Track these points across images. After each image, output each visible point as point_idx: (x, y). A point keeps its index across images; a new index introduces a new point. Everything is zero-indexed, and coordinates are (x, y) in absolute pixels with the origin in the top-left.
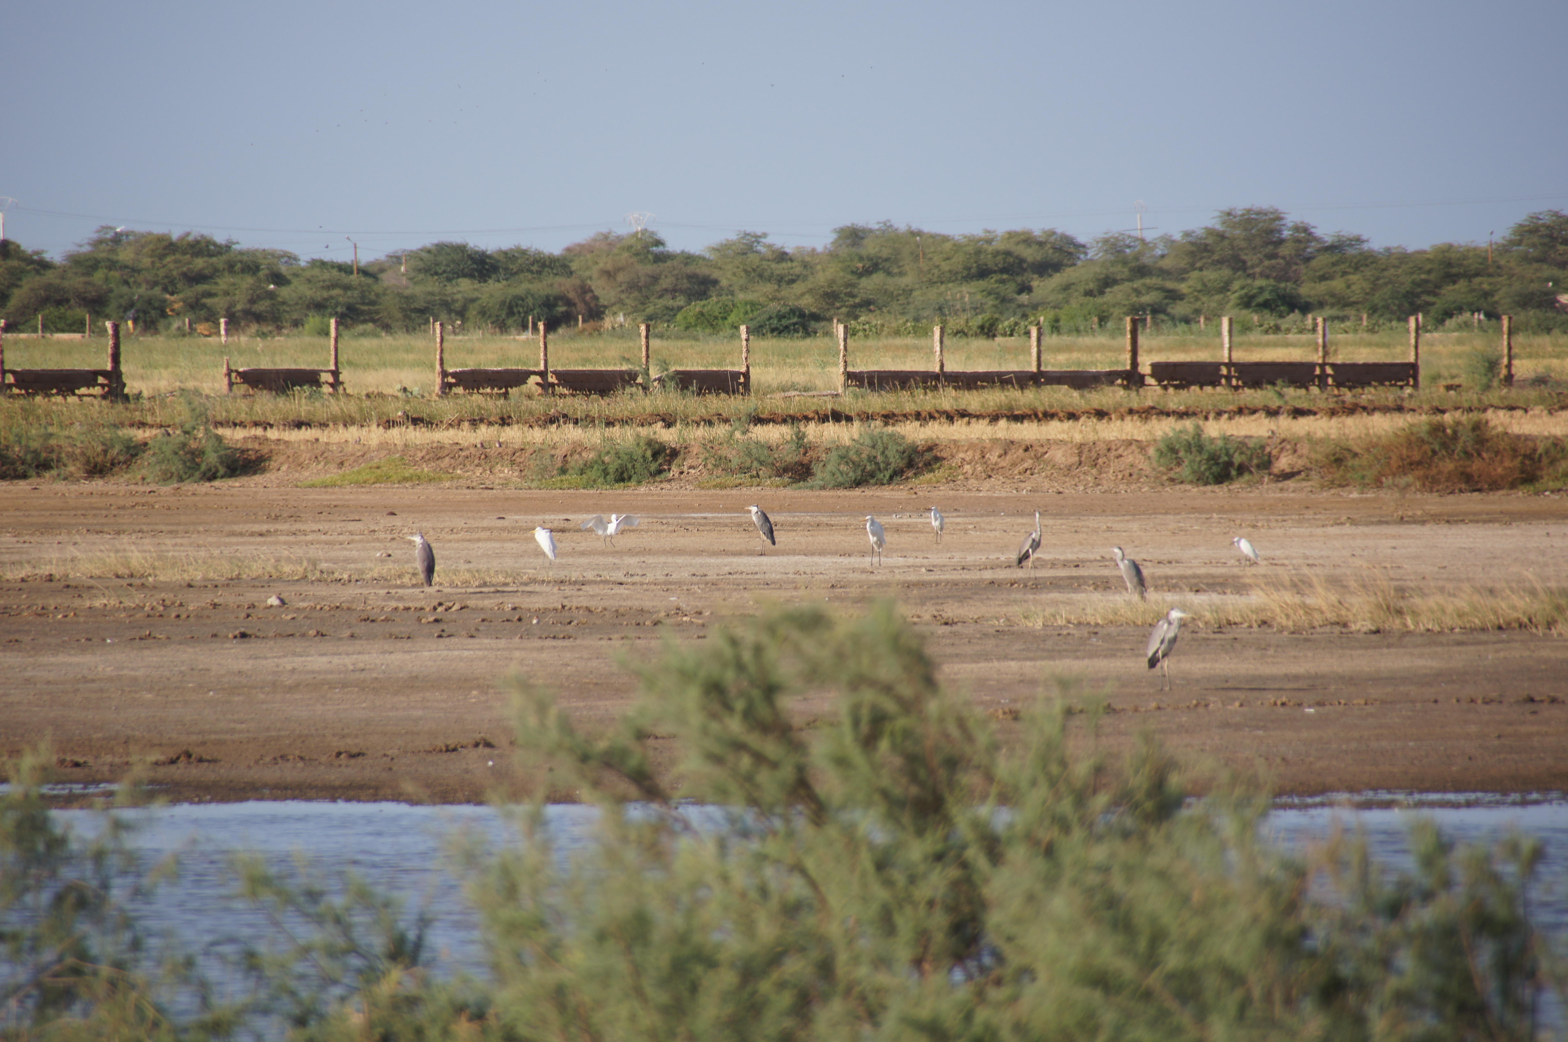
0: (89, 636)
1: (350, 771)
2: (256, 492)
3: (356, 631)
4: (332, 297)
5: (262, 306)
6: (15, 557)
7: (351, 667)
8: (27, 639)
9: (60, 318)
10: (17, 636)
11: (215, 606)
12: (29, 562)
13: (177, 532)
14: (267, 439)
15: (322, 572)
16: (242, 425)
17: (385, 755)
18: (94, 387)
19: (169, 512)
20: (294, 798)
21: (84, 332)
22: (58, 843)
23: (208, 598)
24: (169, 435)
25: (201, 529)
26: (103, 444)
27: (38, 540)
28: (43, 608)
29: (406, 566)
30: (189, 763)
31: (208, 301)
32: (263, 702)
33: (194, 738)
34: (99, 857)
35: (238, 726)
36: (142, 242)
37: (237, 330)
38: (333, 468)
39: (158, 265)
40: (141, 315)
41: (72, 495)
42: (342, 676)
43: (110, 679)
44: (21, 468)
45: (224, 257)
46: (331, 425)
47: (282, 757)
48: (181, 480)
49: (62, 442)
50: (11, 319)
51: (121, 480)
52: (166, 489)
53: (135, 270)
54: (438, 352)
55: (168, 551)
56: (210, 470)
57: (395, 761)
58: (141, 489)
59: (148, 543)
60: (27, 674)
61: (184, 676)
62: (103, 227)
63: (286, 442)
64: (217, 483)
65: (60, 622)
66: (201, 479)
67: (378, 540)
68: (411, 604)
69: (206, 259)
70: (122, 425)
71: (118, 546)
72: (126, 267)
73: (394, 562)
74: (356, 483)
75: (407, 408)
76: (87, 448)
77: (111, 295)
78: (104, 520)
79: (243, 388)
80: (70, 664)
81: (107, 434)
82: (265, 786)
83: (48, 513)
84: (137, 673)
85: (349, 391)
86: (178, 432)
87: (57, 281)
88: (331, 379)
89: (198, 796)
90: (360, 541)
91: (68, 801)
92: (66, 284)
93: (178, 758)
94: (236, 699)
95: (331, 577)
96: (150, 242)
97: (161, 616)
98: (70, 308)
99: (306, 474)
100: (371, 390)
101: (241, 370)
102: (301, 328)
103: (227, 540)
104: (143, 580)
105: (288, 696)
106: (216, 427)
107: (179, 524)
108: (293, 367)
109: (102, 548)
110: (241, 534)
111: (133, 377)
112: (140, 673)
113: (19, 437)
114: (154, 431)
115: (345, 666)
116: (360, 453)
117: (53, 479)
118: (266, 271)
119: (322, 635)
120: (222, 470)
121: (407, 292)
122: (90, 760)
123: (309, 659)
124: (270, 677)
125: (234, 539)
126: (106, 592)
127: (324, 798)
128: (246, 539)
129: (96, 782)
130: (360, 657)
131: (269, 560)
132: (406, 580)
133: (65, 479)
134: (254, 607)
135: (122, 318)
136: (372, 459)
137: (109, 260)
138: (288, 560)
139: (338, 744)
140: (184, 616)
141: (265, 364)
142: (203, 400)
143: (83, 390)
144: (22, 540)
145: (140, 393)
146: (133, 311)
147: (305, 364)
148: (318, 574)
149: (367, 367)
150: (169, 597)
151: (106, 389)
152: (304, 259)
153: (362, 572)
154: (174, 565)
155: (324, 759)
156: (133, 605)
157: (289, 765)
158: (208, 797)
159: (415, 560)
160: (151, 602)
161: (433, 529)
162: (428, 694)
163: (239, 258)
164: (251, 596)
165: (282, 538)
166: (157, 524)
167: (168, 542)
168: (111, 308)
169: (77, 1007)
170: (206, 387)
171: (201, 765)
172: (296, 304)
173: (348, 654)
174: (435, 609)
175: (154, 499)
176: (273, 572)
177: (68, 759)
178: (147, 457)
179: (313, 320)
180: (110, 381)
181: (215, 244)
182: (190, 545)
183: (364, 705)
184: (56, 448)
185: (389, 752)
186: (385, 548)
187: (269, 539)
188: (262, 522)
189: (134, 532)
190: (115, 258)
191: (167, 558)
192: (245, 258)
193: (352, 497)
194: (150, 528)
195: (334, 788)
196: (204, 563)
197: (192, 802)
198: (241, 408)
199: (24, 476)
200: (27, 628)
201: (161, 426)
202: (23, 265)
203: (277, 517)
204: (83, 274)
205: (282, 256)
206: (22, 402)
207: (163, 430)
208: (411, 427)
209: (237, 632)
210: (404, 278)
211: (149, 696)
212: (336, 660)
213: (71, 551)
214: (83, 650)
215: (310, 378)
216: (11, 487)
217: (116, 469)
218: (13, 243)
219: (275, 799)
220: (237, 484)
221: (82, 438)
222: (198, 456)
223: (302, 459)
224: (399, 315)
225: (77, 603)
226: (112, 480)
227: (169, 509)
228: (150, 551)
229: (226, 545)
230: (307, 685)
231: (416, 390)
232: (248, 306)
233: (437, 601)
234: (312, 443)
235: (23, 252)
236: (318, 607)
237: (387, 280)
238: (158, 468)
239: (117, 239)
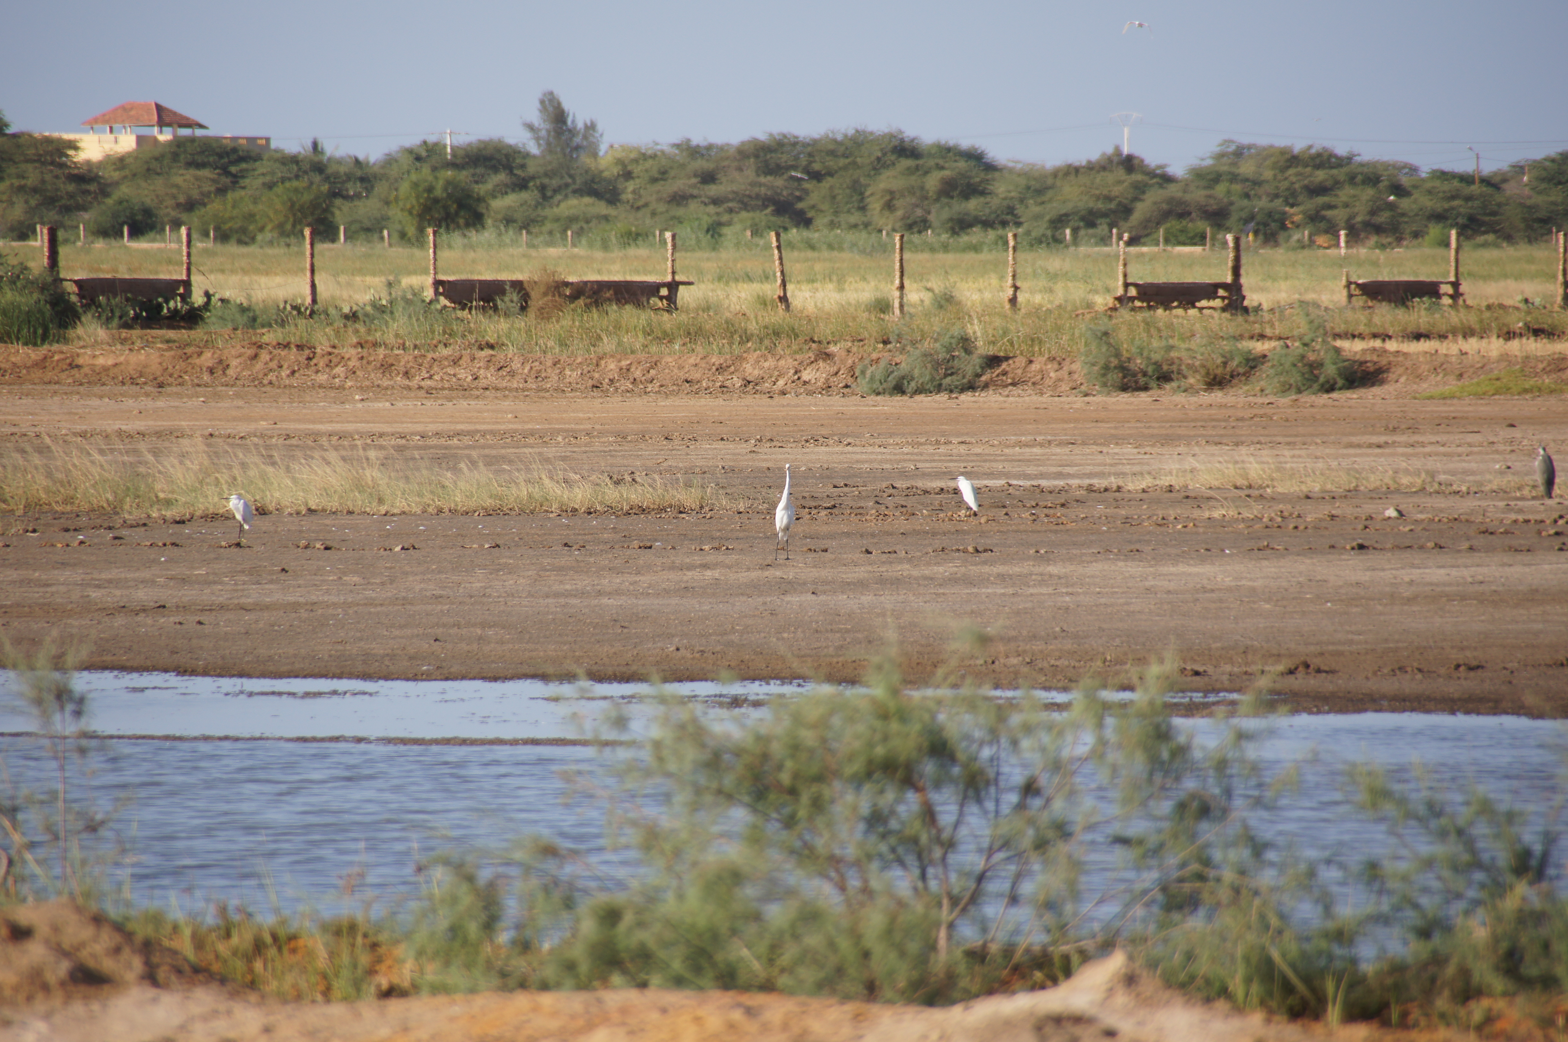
0: (1209, 547)
1: (1469, 684)
2: (1374, 404)
3: (1475, 543)
4: (1453, 208)
5: (1383, 218)
6: (1137, 468)
7: (1470, 580)
8: (1147, 549)
9: (1182, 231)
10: (1138, 547)
11: (1333, 517)
12: (1149, 473)
13: (1294, 443)
14: (1385, 351)
15: (1440, 484)
16: (1361, 336)
17: (1505, 668)
18: (1214, 299)
19: (1288, 424)
20: (1413, 710)
21: (1204, 244)
22: (1181, 751)
23: (1326, 509)
24: (1288, 347)
25: (1319, 441)
26: (1223, 356)
27: (1159, 450)
28: (1163, 519)
29: (1526, 478)
30: (1307, 673)
31: (1329, 213)
32: (1381, 614)
33: (1312, 648)
34: (1222, 765)
35: (1356, 637)
36: (1264, 154)
37: (1356, 242)
38: (1452, 379)
39: (1280, 177)
40: (1261, 227)
41: (1192, 407)
42: (1460, 588)
43: (1229, 589)
44: (1142, 380)
45: (1345, 170)
46: (1450, 336)
47: (1400, 669)
48: (1299, 391)
49: (1184, 355)
50: (1134, 233)
51: (1241, 392)
52: (1285, 401)
53: (1257, 183)
54: (1561, 263)
55: (1286, 463)
56: (1328, 382)
57: (1516, 674)
58: (1260, 400)
59: (1266, 454)
60: (1147, 584)
61: (1302, 587)
62: (1226, 141)
63: (1405, 354)
64: (1335, 395)
65: (1179, 532)
66: (1319, 390)
67: (1497, 452)
68: (1530, 517)
69: (1327, 171)
70: (1241, 337)
71: (1237, 458)
72: (1247, 180)
73: (1514, 474)
74: (1475, 395)
75: (1529, 319)
76: (1207, 360)
77: (1232, 208)
78: (1222, 432)
79: (1360, 301)
80: (1190, 574)
81: (1227, 346)
82: (1384, 697)
83: (1168, 425)
84: (1255, 584)
85: (1469, 302)
86: (1297, 344)
87: (1179, 194)
88: (1451, 291)
89: (1316, 706)
90: (1479, 453)
91: (1190, 710)
92: (1188, 197)
93: (1296, 669)
94: (1354, 610)
95: (1450, 489)
96: (1272, 155)
97: (1279, 527)
98: (1191, 221)
99: (1425, 385)
100: (1491, 301)
101: (1360, 281)
102: (1420, 240)
103: (1345, 451)
104: (1261, 491)
105: (1406, 608)
106: (1335, 339)
107: (1296, 436)
108: (1412, 279)
109: (1221, 459)
110: (1359, 446)
111: (1252, 290)
112: (1259, 584)
113: (1141, 350)
114: (1273, 344)
115: (1463, 578)
116: (1479, 365)
117: (1175, 391)
118: (1386, 183)
119: (1441, 547)
120: (1340, 382)
121: (1529, 202)
122: (1210, 669)
123: (1427, 571)
124: (1388, 589)
125: (1352, 451)
126: (1225, 503)
127: (1443, 710)
128: (1364, 450)
129: (1216, 691)
130: (1480, 569)
131: (1387, 471)
132: (1526, 492)
133: (1185, 391)
134: (1371, 518)
135: (1241, 231)
136: (1492, 370)
137: (1230, 173)
138: (1407, 472)
139: (1457, 656)
140: (1301, 527)
141: (1385, 276)
142: (1322, 313)
143: (1204, 303)
144: (1143, 451)
145: (1260, 305)
146: (1253, 224)
147: (1425, 275)
148: (1436, 486)
149: (1487, 278)
150: (1287, 508)
151: (1226, 301)
152: (1425, 170)
153: (1480, 484)
154: (1292, 476)
155: (1443, 671)
156: (1252, 516)
157: (1408, 677)
158: (1326, 708)
159: (1535, 472)
160: (1269, 513)
161: (1554, 441)
162: (1548, 608)
163: (1360, 170)
164: (1369, 508)
165: (1400, 450)
166: (1275, 435)
167: (1287, 453)
168: (1232, 221)
169: (1202, 912)
170: (1325, 299)
171: (1319, 675)
172: (1417, 215)
173: (1466, 567)
174: (1556, 521)
175: (1273, 411)
176: (1391, 483)
177: (1189, 668)
178: (1266, 369)
179: (1434, 230)
180: (1231, 294)
181: (1336, 156)
182: (1309, 456)
183: (1483, 618)
184: (1176, 361)
185: (1509, 665)
186: (1505, 460)
187: (1387, 451)
188: (1380, 434)
189: (1253, 443)
190: (1237, 171)
191: (1285, 469)
192: (1365, 170)
193: (1471, 409)
194: (1268, 439)
195: (1453, 700)
196: (1322, 474)
197: (1311, 713)
198: (1359, 319)
199: (1146, 388)
200: (1147, 537)
201: (1280, 338)
202: (1146, 178)
203: (1395, 429)
204: (1206, 188)
205: (1404, 167)
206: (1147, 314)
207: (1282, 342)
208: (1532, 339)
209: (1355, 544)
210: (1527, 188)
211: (1268, 606)
212: (1454, 572)
213: (1191, 462)
214: (1203, 560)
215: (1430, 290)
216: (1132, 399)
217: (1235, 381)
218: (1138, 158)
219: (1393, 710)
220: (1355, 396)
221: (1203, 349)
222: (1316, 368)
223: (1420, 371)
224: (1522, 226)
225: (1196, 513)
226: (1232, 391)
227: (1287, 420)
228: (1268, 463)
229: (1344, 456)
230: (1426, 597)
231: (1538, 301)
232: (1368, 218)
233: (1559, 513)
234: (1432, 355)
235: (1147, 166)
236: (1437, 519)
237: (1510, 189)
238: (1276, 380)
239: (1239, 153)
